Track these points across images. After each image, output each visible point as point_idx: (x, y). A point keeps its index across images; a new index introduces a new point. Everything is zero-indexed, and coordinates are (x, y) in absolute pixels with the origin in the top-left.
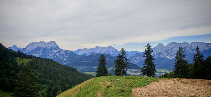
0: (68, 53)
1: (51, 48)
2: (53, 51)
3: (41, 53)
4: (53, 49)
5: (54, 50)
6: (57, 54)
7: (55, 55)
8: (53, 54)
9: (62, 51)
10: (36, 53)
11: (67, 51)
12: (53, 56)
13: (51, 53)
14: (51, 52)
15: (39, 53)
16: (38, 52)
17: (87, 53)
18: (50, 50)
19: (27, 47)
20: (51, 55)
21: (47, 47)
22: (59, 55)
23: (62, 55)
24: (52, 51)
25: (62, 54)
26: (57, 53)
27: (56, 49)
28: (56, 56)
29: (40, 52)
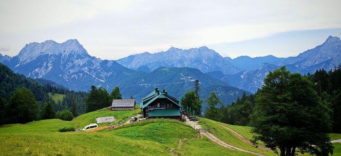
0: (109, 65)
1: (71, 55)
2: (76, 62)
3: (50, 68)
4: (75, 57)
5: (77, 59)
6: (83, 69)
7: (80, 72)
8: (77, 69)
9: (94, 62)
10: (40, 67)
11: (106, 61)
12: (77, 73)
13: (73, 67)
14: (70, 64)
15: (47, 67)
16: (45, 64)
17: (150, 64)
18: (68, 61)
19: (20, 54)
20: (72, 71)
21: (61, 55)
22: (90, 70)
23: (95, 70)
24: (72, 62)
25: (94, 67)
26: (84, 65)
27: (82, 58)
28: (83, 72)
29: (49, 64)
